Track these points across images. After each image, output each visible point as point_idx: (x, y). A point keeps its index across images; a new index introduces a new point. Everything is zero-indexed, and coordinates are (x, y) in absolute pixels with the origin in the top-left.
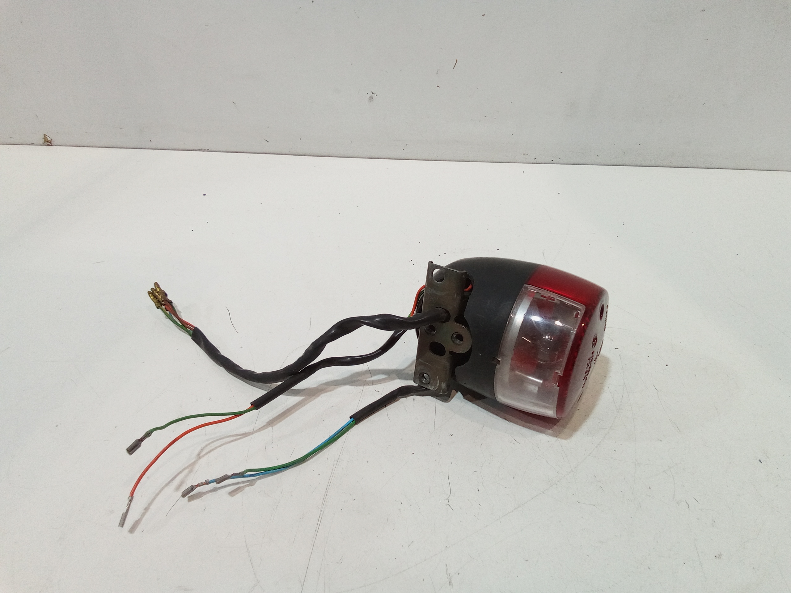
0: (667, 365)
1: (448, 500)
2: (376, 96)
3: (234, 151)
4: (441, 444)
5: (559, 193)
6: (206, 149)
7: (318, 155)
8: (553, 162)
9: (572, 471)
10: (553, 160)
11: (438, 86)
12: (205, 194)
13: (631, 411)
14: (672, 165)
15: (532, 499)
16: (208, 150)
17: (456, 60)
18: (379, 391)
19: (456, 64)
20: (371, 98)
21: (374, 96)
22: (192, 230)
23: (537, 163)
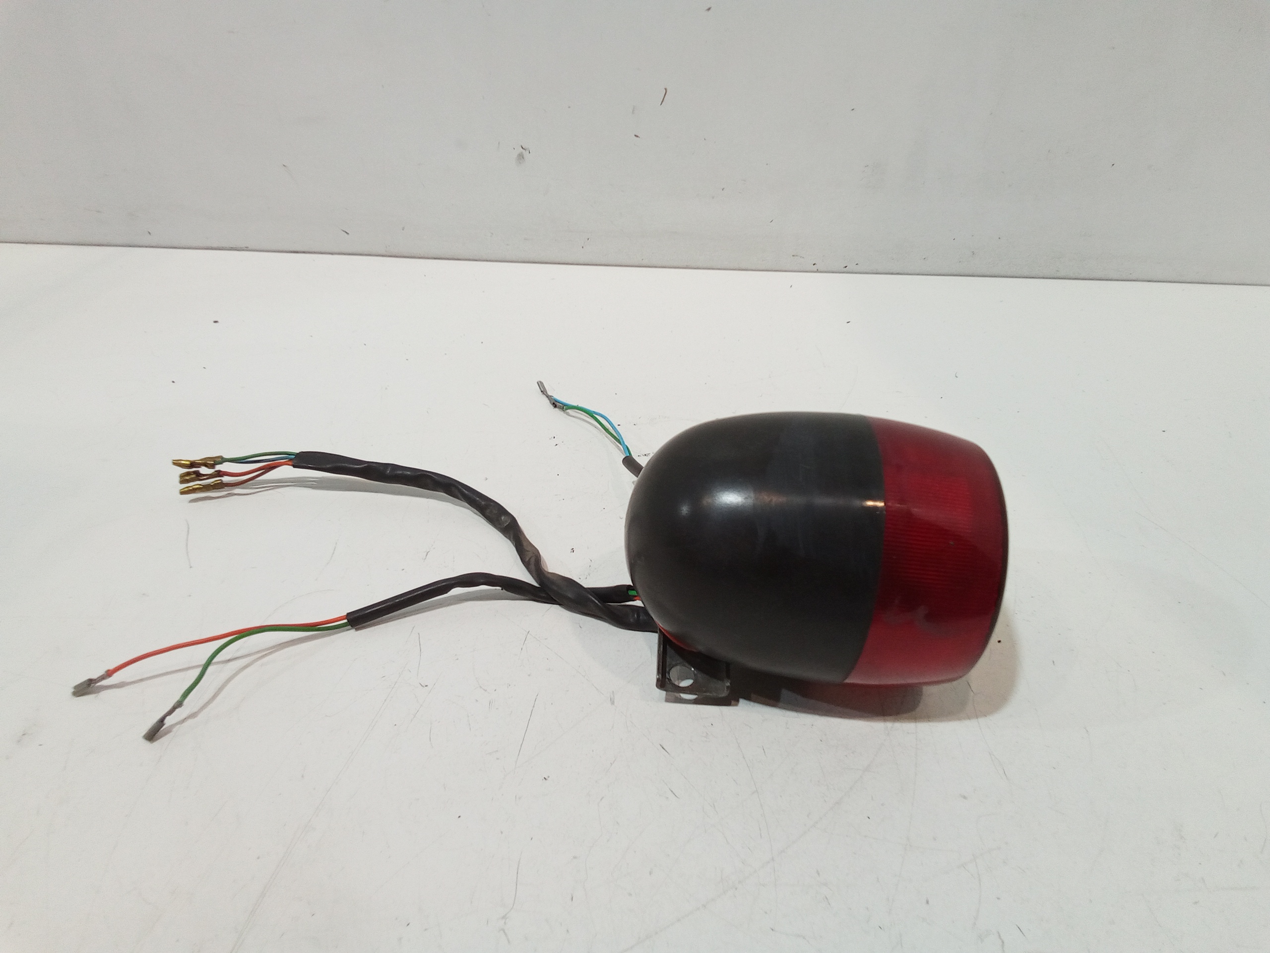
0: (999, 642)
1: (504, 921)
2: (530, 153)
3: (291, 249)
4: (520, 798)
5: (848, 322)
6: (243, 246)
7: (435, 257)
8: (845, 270)
9: (773, 859)
10: (846, 267)
11: (635, 136)
12: (216, 320)
13: (913, 733)
14: (1059, 275)
15: (679, 920)
16: (247, 249)
17: (666, 89)
18: (426, 686)
19: (666, 96)
20: (521, 157)
21: (525, 153)
22: (173, 382)
23: (818, 271)
